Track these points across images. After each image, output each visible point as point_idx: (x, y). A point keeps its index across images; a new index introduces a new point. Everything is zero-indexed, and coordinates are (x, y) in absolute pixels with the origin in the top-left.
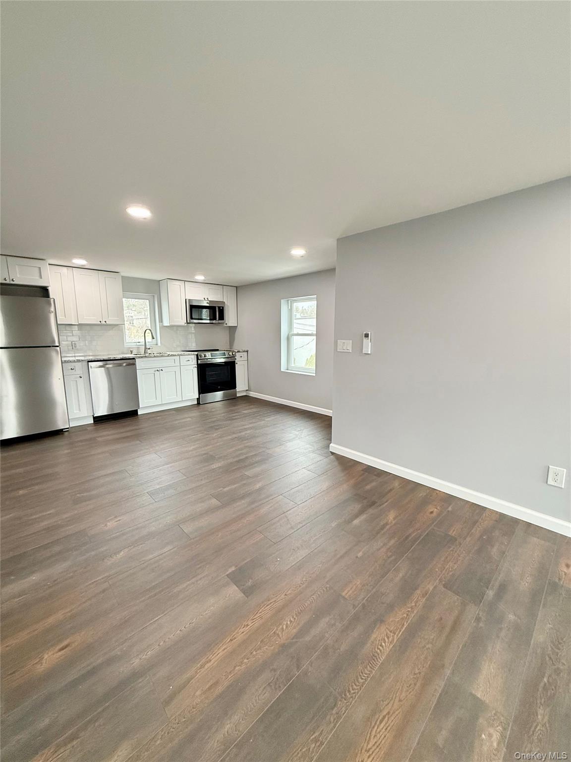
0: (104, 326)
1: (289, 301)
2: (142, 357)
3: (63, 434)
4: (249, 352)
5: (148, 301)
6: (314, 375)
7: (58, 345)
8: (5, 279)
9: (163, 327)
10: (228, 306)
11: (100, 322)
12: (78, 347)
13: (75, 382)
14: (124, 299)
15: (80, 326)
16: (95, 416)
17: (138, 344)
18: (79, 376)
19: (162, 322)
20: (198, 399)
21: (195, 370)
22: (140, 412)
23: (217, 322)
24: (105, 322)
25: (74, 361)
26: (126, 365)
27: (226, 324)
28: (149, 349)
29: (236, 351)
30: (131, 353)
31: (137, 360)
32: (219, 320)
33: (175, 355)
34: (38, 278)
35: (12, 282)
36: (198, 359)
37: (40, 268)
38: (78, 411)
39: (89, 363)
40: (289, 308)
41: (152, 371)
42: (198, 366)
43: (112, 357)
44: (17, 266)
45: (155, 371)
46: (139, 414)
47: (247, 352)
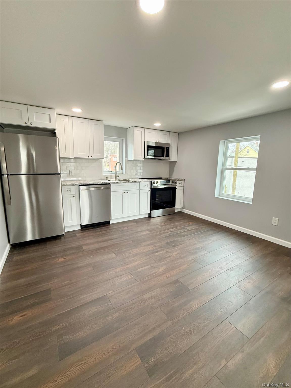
0: (90, 159)
1: (225, 142)
2: (115, 183)
3: (60, 239)
4: (185, 181)
5: (118, 143)
6: (251, 203)
7: (60, 173)
8: (26, 122)
9: (127, 161)
10: (172, 147)
11: (88, 156)
12: (73, 174)
13: (70, 200)
14: (104, 142)
15: (75, 159)
16: (82, 225)
17: (111, 172)
18: (72, 196)
19: (127, 158)
20: (150, 214)
21: (149, 193)
22: (111, 222)
23: (164, 158)
24: (92, 157)
25: (70, 185)
26: (104, 189)
27: (170, 160)
28: (118, 176)
29: (177, 179)
30: (107, 179)
31: (112, 185)
32: (166, 156)
33: (137, 182)
34: (48, 122)
35: (30, 125)
36: (151, 185)
37: (50, 115)
38: (71, 221)
39: (80, 186)
40: (225, 148)
41: (121, 193)
42: (151, 190)
43: (95, 182)
44: (34, 113)
45: (123, 193)
46: (110, 223)
47: (184, 180)
